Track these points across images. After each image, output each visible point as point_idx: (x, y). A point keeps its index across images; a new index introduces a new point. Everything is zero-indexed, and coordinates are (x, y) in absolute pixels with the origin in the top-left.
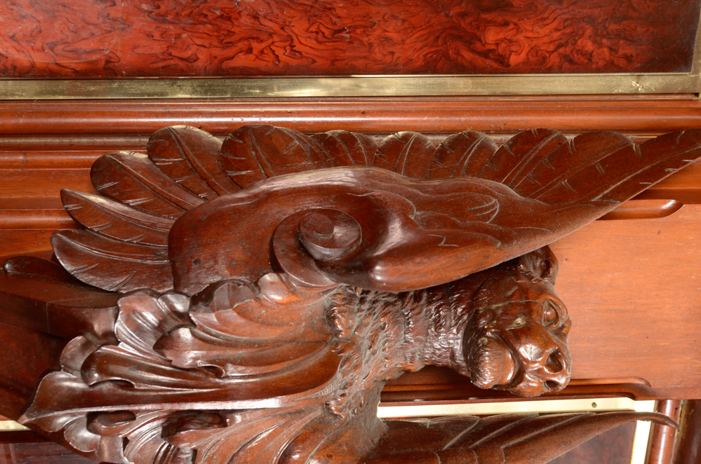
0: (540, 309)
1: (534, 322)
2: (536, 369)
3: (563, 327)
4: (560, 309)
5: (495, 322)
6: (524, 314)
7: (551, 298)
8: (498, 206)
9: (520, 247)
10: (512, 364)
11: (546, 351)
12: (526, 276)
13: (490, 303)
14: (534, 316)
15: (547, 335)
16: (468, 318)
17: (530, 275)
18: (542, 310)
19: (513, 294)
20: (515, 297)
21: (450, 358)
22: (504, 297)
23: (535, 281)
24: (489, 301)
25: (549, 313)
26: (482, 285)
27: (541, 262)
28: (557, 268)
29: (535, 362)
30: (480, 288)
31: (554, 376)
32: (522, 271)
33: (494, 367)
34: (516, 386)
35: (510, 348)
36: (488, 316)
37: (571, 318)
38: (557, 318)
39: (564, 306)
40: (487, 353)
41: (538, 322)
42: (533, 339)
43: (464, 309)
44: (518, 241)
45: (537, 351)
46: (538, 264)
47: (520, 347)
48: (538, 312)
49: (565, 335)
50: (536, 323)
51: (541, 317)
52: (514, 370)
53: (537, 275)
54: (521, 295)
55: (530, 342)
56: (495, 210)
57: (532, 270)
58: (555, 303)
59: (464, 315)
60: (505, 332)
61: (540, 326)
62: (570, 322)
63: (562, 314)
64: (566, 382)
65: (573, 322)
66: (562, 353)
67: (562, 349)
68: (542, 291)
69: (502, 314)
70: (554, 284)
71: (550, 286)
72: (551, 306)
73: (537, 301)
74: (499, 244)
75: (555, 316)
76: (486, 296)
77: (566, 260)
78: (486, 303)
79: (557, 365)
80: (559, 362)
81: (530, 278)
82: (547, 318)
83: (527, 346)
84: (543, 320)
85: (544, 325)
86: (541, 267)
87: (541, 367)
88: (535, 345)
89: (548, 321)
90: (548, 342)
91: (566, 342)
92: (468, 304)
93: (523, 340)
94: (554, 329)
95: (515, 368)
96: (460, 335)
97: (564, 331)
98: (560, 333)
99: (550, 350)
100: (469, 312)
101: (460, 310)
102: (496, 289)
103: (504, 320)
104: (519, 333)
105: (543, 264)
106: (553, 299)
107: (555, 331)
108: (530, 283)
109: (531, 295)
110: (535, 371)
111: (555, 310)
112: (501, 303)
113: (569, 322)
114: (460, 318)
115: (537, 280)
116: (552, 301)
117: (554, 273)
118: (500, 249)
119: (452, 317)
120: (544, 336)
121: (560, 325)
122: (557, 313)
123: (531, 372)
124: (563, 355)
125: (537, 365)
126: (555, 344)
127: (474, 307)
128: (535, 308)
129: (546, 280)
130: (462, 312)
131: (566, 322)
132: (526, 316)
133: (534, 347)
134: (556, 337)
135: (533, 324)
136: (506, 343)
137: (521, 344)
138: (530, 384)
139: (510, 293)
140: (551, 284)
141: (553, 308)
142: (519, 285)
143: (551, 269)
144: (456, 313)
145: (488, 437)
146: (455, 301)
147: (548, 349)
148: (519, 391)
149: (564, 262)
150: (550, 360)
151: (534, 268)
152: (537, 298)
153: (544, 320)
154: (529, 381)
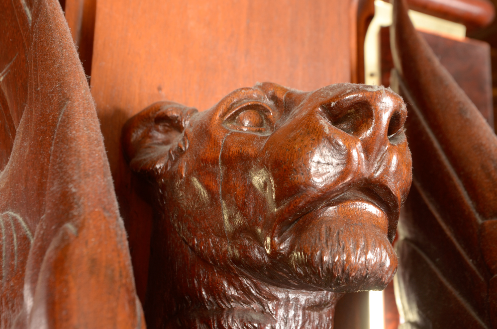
0: (237, 139)
1: (263, 152)
2: (362, 155)
3: (274, 98)
4: (240, 101)
5: (259, 230)
6: (246, 170)
7: (218, 117)
8: (11, 213)
9: (87, 176)
10: (351, 206)
11: (327, 131)
12: (176, 161)
13: (221, 234)
14: (250, 151)
15: (291, 129)
16: (247, 278)
17: (174, 152)
18: (239, 134)
19: (207, 187)
20: (213, 186)
21: (322, 309)
22: (211, 205)
23: (185, 144)
24: (217, 235)
25: (247, 123)
26: (187, 243)
27: (158, 130)
28: (169, 103)
29: (348, 157)
30: (193, 248)
31: (379, 119)
32: (166, 166)
33: (357, 246)
34: (394, 199)
35: (315, 207)
36: (247, 242)
37: (258, 83)
38: (256, 108)
39: (235, 93)
40: (325, 258)
41: (263, 144)
42: (299, 157)
43: (231, 284)
44: (72, 181)
45: (325, 151)
46: (160, 136)
47: (315, 187)
48: (243, 143)
49: (290, 95)
50: (266, 148)
51: (253, 138)
52: (362, 200)
53: (177, 139)
54: (208, 173)
55: (306, 164)
56: (15, 220)
57: (167, 148)
58: (229, 110)
59: (241, 284)
60: (281, 213)
61: (272, 141)
62: (265, 84)
63: (251, 97)
64: (392, 95)
65: (266, 80)
66: (333, 99)
67: (321, 100)
68: (204, 132)
69: (244, 215)
70: (195, 111)
71: (198, 118)
72: (233, 118)
73: (221, 143)
74: (70, 227)
75: (252, 112)
76: (206, 241)
77: (160, 89)
78: (221, 241)
79: (357, 111)
80: (350, 108)
81: (180, 152)
82: (256, 125)
83: (313, 170)
84: (259, 135)
85: (268, 134)
86: (166, 132)
87: (359, 145)
88: (313, 153)
89: (261, 124)
90: (308, 126)
91: (305, 94)
92: (221, 273)
93: (300, 178)
94: (277, 115)
95: (357, 200)
96: (281, 295)
97: (283, 97)
98: (286, 103)
99: (325, 123)
100: (237, 276)
101: (232, 292)
102: (195, 218)
103: (255, 212)
104: (285, 185)
105: (161, 128)
106: (220, 112)
107: (281, 113)
108: (188, 154)
109: (209, 155)
110: (367, 157)
111: (240, 110)
112: (221, 214)
113: (264, 87)
114: (246, 292)
115: (184, 140)
116: (224, 114)
117: (176, 109)
118: (80, 228)
119: (245, 306)
120: (293, 134)
121: (271, 103)
122: (248, 107)
123: (369, 165)
124: (337, 97)
125: (354, 153)
126: (311, 114)
127: (228, 266)
128: (234, 149)
129: (186, 124)
130: (235, 288)
131: (266, 92)
132: (250, 167)
133: (316, 157)
134: (295, 111)
135: (267, 155)
136: (304, 214)
137: (308, 184)
138: (393, 169)
139: (204, 193)
140: (195, 115)
141: (237, 113)
142: (189, 174)
143: (169, 114)
144: (237, 300)
145: (454, 240)
146: (215, 299)
147: (322, 127)
148: (403, 193)
149: (163, 93)
150: (344, 126)
151: (166, 143)
152: (216, 143)
153: (260, 131)
154: (386, 171)
